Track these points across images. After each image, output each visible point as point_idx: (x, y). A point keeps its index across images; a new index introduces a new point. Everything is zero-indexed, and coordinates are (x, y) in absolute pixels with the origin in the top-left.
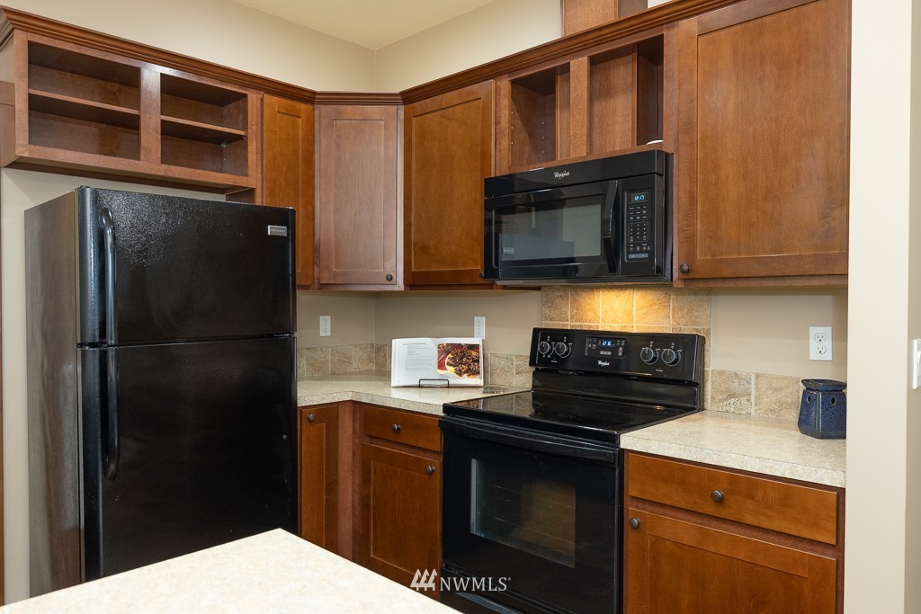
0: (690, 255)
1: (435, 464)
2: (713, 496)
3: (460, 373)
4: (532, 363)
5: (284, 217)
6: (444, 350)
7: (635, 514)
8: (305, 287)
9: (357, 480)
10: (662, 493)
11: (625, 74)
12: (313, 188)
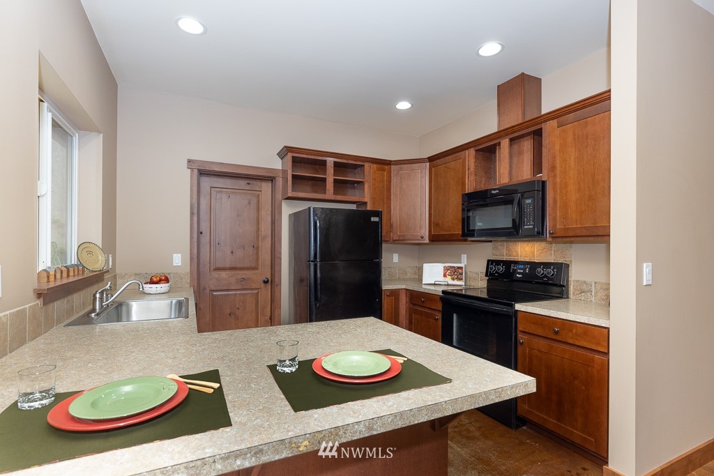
0: (555, 226)
1: (439, 316)
2: (554, 330)
3: (453, 279)
4: (486, 275)
5: (378, 214)
6: (446, 269)
7: (522, 338)
8: (386, 241)
9: (408, 322)
10: (532, 329)
11: (527, 145)
12: (390, 200)
